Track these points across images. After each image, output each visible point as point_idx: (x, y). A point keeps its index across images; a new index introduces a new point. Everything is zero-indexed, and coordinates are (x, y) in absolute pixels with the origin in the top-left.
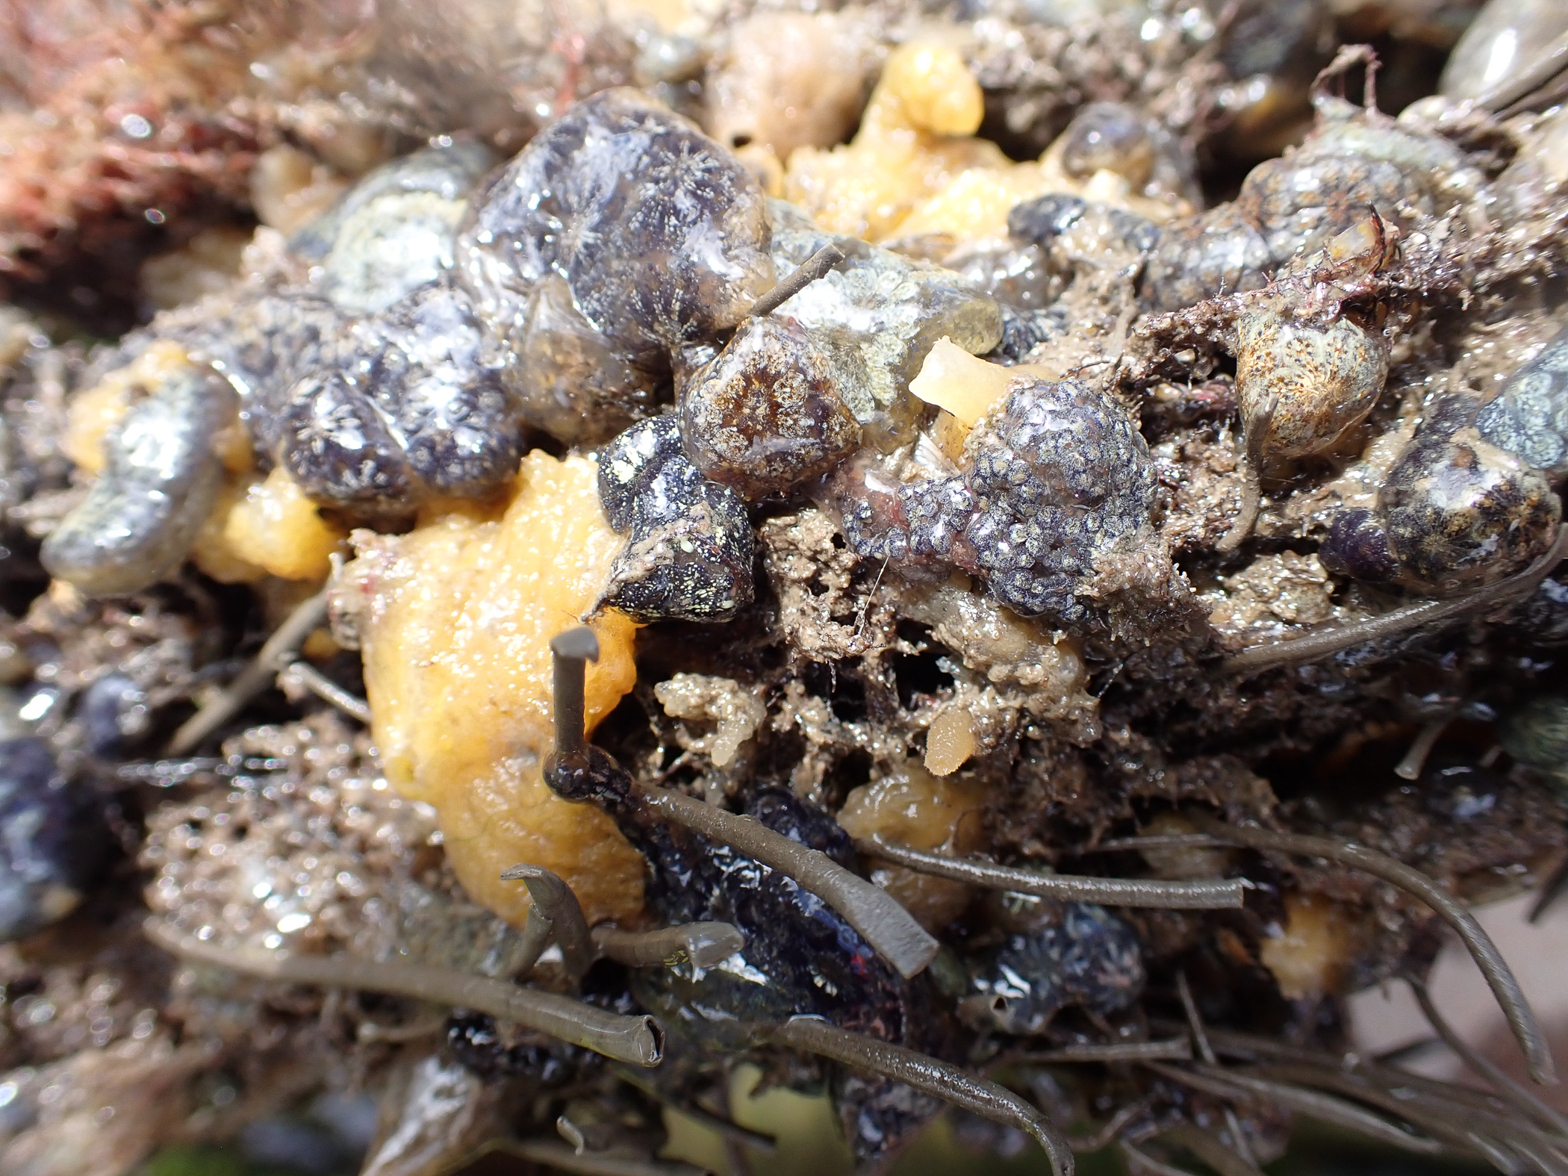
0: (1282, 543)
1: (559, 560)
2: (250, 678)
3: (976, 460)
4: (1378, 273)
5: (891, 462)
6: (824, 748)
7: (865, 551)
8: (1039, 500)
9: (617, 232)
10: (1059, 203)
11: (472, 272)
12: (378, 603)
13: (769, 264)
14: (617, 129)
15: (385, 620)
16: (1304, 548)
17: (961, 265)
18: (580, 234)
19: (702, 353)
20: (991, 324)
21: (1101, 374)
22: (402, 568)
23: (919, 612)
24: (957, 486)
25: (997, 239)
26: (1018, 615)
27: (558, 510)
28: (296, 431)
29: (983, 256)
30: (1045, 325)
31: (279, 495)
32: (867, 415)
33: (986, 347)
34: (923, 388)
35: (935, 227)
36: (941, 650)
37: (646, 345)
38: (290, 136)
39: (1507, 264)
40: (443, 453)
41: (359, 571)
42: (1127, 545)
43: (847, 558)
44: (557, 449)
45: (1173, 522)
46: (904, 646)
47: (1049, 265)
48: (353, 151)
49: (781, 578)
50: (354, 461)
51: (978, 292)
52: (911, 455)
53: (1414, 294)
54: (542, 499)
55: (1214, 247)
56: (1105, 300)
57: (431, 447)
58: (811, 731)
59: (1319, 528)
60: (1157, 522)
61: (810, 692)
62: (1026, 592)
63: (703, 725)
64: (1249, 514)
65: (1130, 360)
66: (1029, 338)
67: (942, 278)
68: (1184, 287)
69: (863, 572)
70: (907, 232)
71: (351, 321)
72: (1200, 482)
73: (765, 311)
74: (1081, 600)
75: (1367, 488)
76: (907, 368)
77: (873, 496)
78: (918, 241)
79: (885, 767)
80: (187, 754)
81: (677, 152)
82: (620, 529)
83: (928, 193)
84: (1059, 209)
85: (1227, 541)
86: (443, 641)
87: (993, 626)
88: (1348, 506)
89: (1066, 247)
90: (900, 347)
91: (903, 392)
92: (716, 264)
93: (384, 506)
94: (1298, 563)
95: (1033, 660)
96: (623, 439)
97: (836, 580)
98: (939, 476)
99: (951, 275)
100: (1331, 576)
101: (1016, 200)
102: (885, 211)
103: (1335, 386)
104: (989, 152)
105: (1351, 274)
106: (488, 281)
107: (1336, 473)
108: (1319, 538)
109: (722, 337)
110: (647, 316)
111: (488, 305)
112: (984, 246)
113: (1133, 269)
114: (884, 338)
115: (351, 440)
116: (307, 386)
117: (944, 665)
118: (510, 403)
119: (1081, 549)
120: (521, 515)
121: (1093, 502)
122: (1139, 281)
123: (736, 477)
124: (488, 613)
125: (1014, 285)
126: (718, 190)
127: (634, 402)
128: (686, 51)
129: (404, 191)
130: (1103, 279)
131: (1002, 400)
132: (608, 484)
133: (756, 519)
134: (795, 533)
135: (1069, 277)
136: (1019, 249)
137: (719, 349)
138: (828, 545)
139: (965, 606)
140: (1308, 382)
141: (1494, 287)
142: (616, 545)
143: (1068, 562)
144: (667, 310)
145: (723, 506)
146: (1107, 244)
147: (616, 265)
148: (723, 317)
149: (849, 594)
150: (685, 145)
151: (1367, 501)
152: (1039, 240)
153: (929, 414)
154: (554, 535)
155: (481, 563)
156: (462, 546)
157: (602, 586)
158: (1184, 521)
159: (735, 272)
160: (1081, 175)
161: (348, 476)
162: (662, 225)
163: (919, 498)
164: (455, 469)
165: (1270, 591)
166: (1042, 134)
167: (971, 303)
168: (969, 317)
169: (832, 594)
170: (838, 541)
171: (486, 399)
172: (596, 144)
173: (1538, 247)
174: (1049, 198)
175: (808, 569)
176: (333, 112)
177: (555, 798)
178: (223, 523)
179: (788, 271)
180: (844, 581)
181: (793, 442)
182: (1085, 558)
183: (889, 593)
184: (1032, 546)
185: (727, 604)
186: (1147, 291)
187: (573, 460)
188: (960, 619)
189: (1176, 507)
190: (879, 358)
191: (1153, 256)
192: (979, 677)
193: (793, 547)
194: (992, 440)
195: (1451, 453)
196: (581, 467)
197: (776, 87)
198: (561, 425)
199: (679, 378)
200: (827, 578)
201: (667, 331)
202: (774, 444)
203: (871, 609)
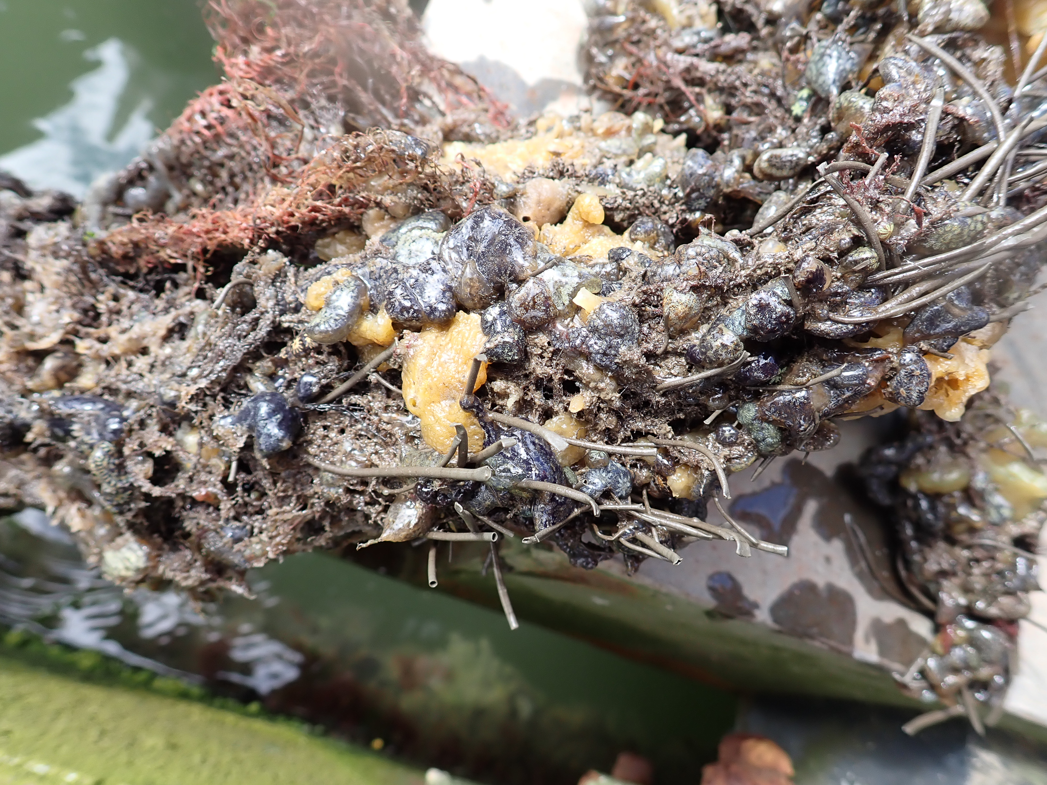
0: (676, 353)
1: (468, 342)
2: (356, 377)
3: (589, 322)
4: (700, 280)
5: (566, 322)
6: (539, 406)
7: (557, 346)
8: (606, 334)
9: (492, 249)
10: (624, 250)
11: (446, 256)
12: (411, 352)
13: (536, 262)
14: (494, 218)
15: (413, 357)
16: (680, 355)
17: (593, 266)
18: (481, 248)
19: (515, 286)
20: (598, 285)
21: (629, 300)
22: (420, 341)
23: (571, 367)
24: (585, 329)
25: (604, 259)
26: (600, 368)
27: (468, 328)
28: (390, 299)
29: (600, 264)
30: (614, 286)
31: (383, 317)
32: (560, 308)
33: (596, 292)
34: (577, 301)
35: (585, 253)
36: (578, 379)
37: (497, 282)
38: (378, 204)
39: (739, 280)
40: (433, 310)
41: (405, 342)
42: (630, 349)
43: (551, 349)
44: (467, 311)
45: (645, 345)
46: (566, 377)
47: (619, 269)
48: (400, 211)
49: (531, 354)
50: (407, 309)
51: (597, 274)
52: (572, 320)
53: (711, 286)
54: (462, 325)
55: (666, 268)
56: (634, 281)
57: (431, 307)
58: (536, 401)
59: (684, 349)
60: (639, 345)
61: (537, 389)
62: (601, 360)
63: (505, 395)
64: (665, 344)
65: (636, 298)
66: (610, 290)
67: (586, 271)
68: (657, 278)
69: (555, 352)
70: (577, 254)
71: (408, 268)
72: (654, 335)
73: (534, 276)
74: (616, 363)
75: (697, 338)
76: (573, 295)
77: (560, 331)
78: (580, 257)
79: (557, 413)
80: (329, 403)
81: (511, 227)
82: (487, 334)
83: (585, 243)
84: (624, 252)
85: (659, 351)
86: (430, 364)
87: (591, 370)
88: (692, 343)
89: (624, 264)
90: (572, 289)
91: (571, 302)
92: (521, 261)
93: (414, 323)
94: (678, 359)
95: (603, 381)
96: (490, 309)
97: (547, 355)
98: (579, 327)
99: (589, 269)
100: (688, 363)
101: (612, 247)
102: (571, 246)
103: (687, 309)
104: (607, 229)
105: (693, 279)
106: (451, 259)
107: (689, 333)
108: (685, 352)
109: (520, 282)
110: (499, 274)
111: (450, 267)
112: (600, 261)
113: (643, 272)
114: (567, 286)
115: (407, 304)
116: (394, 286)
117: (577, 384)
118: (454, 296)
119: (616, 348)
120: (454, 330)
121: (622, 336)
122: (644, 276)
123: (522, 322)
124: (445, 357)
125: (608, 274)
126: (523, 239)
127: (492, 299)
128: (511, 189)
129: (422, 228)
130: (633, 274)
131: (598, 306)
132: (484, 322)
133: (525, 335)
134: (536, 340)
135: (625, 273)
136: (610, 263)
137: (520, 286)
138: (546, 344)
139: (584, 364)
140: (680, 307)
141: (735, 286)
142: (485, 339)
143: (613, 352)
144: (505, 273)
145: (517, 330)
146: (636, 264)
147: (491, 258)
148: (522, 277)
149: (551, 359)
150: (514, 225)
151: (697, 342)
152: (617, 261)
153: (578, 309)
154: (467, 335)
155: (442, 343)
156: (436, 337)
157: (482, 349)
158: (648, 345)
159: (526, 264)
160: (633, 241)
161: (405, 313)
162: (506, 249)
163: (573, 332)
164: (437, 314)
165: (671, 366)
166: (625, 224)
167: (593, 278)
168: (592, 282)
169: (546, 359)
170: (549, 343)
171: (447, 294)
172: (487, 223)
173: (746, 276)
174: (621, 248)
175: (540, 351)
176: (395, 199)
177: (461, 411)
178: (359, 326)
179: (542, 265)
180: (550, 355)
181: (540, 314)
182: (618, 351)
183: (563, 361)
184: (604, 347)
185: (516, 358)
186: (646, 279)
187: (472, 314)
188: (582, 368)
189: (646, 341)
190: (565, 291)
191: (649, 269)
192: (587, 386)
193: (536, 345)
194: (594, 317)
195: (717, 329)
196: (475, 317)
197: (539, 203)
198: (469, 304)
199: (507, 293)
200: (545, 354)
201: (505, 279)
202: (533, 313)
203: (557, 365)
